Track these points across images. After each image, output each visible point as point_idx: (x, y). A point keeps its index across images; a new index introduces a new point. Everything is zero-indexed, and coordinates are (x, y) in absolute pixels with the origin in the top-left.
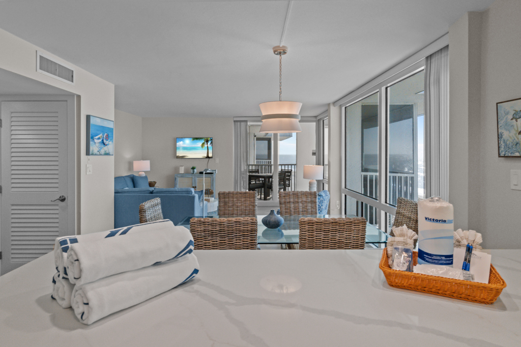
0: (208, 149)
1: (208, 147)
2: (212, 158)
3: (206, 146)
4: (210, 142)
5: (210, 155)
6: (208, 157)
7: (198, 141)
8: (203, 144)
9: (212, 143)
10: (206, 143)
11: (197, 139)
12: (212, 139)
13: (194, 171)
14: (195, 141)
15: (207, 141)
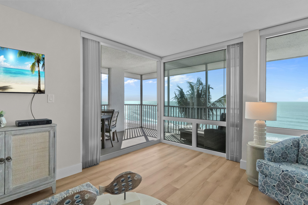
0: (39, 76)
1: (39, 71)
4: (42, 63)
5: (42, 88)
6: (39, 91)
8: (34, 65)
9: (44, 65)
10: (37, 64)
11: (24, 54)
12: (44, 58)
14: (22, 57)
15: (38, 61)
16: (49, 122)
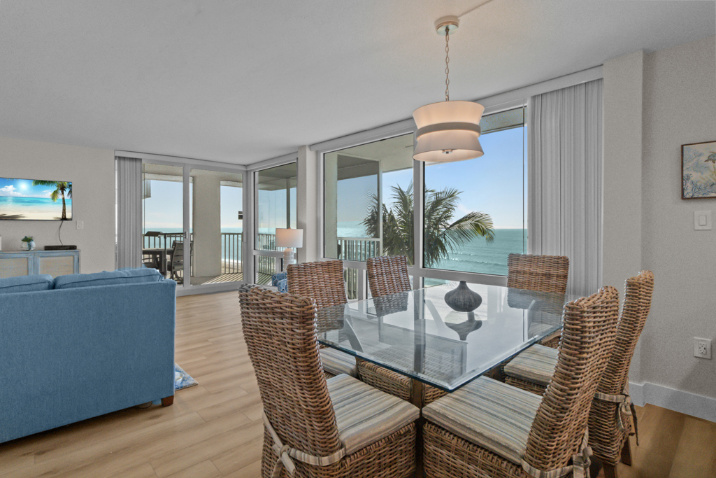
0: (64, 204)
1: (64, 199)
2: (71, 220)
3: (60, 197)
4: (67, 191)
6: (64, 219)
7: (44, 186)
8: (55, 192)
9: (70, 192)
10: (60, 192)
11: (43, 182)
12: (71, 186)
13: (30, 246)
14: (40, 186)
15: (63, 189)
16: (73, 248)
